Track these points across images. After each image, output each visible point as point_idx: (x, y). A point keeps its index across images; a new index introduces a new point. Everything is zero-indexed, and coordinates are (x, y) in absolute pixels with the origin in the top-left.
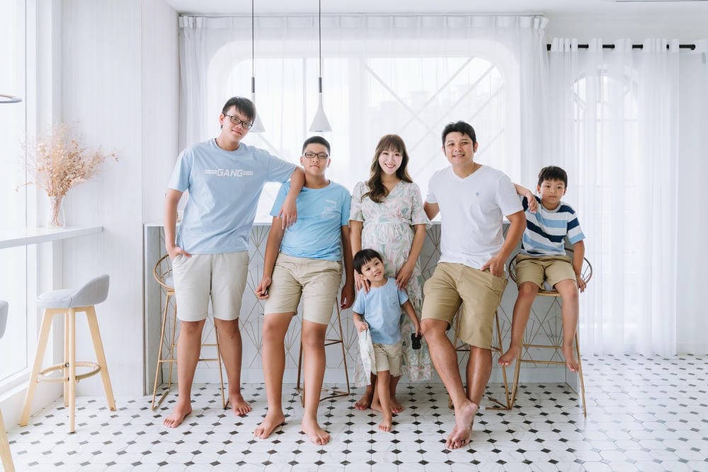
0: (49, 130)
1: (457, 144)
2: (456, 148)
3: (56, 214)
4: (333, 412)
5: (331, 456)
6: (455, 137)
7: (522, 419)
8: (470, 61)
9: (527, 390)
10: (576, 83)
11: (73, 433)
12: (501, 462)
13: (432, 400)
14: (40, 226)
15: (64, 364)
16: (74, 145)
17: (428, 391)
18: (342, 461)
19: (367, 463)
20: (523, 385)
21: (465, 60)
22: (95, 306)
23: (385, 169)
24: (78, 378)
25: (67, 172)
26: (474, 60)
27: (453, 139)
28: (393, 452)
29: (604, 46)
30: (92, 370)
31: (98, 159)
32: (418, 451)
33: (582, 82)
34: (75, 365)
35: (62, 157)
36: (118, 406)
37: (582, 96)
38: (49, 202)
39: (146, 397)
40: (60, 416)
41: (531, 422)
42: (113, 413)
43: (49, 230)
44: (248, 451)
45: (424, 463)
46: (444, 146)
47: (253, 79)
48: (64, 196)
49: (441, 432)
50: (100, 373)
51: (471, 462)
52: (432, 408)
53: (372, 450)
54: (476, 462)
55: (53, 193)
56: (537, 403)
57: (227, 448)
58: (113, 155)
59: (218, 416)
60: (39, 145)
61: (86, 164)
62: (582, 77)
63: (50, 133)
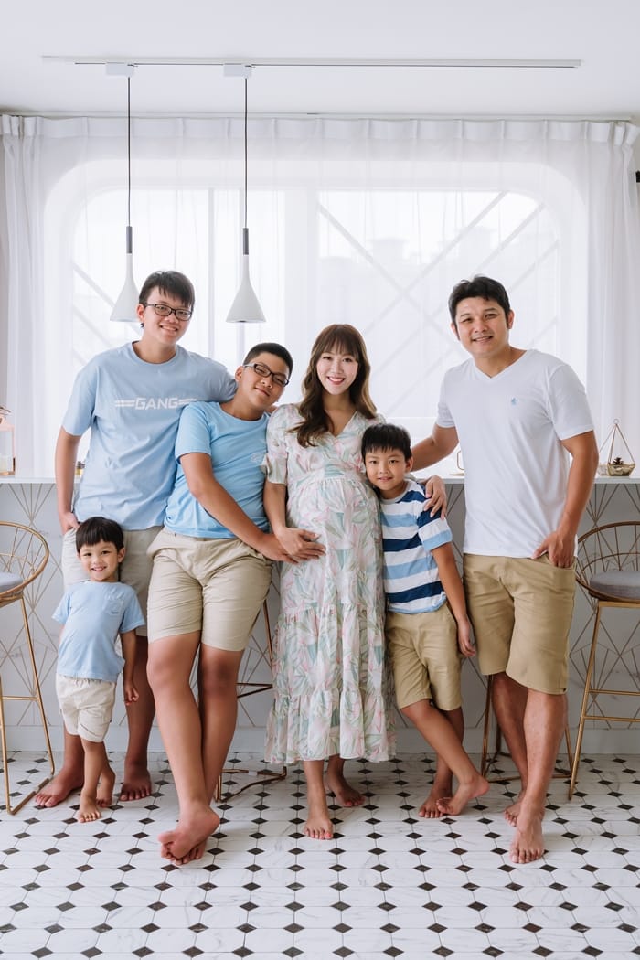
1: (477, 319)
2: (477, 325)
5: (269, 874)
6: (471, 306)
7: (589, 815)
9: (595, 765)
17: (426, 766)
18: (289, 883)
19: (333, 886)
20: (588, 757)
23: (329, 386)
27: (469, 311)
28: (373, 868)
32: (417, 868)
41: (604, 821)
46: (454, 323)
51: (507, 886)
53: (338, 866)
56: (613, 788)
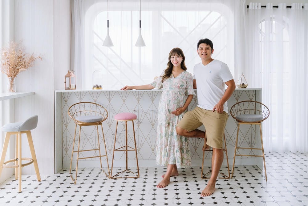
0: (8, 45)
1: (204, 49)
2: (204, 51)
3: (12, 86)
4: (146, 180)
5: (147, 201)
6: (203, 45)
7: (237, 182)
8: (210, 13)
9: (238, 169)
10: (261, 24)
11: (20, 192)
12: (227, 203)
13: (194, 174)
14: (3, 92)
15: (15, 159)
16: (20, 52)
17: (192, 170)
18: (152, 204)
19: (164, 204)
20: (237, 166)
21: (208, 12)
22: (31, 130)
24: (23, 166)
25: (17, 65)
26: (213, 12)
27: (202, 46)
28: (176, 199)
29: (274, 7)
30: (29, 162)
31: (32, 59)
32: (188, 198)
33: (263, 23)
34: (21, 159)
35: (15, 58)
36: (42, 179)
37: (263, 30)
38: (8, 80)
39: (55, 175)
40: (13, 184)
41: (240, 184)
42: (40, 183)
43: (8, 94)
44: (107, 199)
45: (191, 204)
46: (198, 50)
47: (108, 21)
48: (15, 77)
49: (199, 189)
50: (33, 163)
51: (213, 203)
52: (194, 178)
53: (166, 198)
54: (215, 203)
55: (10, 76)
56: (243, 175)
57: (96, 198)
58: (40, 57)
59: (91, 183)
60: (4, 52)
61: (26, 62)
62: (263, 21)
63: (8, 47)
